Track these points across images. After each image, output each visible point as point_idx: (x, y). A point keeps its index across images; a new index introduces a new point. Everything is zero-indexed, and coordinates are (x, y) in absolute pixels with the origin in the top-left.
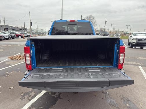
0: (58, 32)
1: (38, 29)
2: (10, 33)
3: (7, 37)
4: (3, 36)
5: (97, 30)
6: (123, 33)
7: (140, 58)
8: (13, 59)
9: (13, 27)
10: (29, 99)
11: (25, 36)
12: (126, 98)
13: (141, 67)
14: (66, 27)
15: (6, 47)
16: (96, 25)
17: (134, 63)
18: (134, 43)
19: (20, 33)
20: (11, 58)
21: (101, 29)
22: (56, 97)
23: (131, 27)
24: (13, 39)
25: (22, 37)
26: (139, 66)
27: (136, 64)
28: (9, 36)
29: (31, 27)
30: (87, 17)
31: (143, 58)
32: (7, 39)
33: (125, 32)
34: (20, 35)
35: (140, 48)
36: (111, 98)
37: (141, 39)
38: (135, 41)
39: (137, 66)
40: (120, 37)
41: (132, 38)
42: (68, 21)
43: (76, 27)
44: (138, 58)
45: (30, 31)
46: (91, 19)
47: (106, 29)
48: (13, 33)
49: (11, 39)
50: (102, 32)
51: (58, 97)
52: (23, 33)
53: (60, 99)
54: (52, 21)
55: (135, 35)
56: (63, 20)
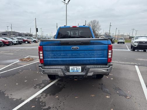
0: (62, 36)
1: (43, 35)
2: (18, 39)
3: (15, 43)
4: (12, 42)
5: (101, 34)
6: (128, 37)
7: (139, 59)
8: (23, 61)
9: (19, 33)
10: (40, 88)
11: (31, 41)
12: (118, 88)
13: (137, 66)
14: (69, 32)
15: (15, 51)
16: (101, 29)
17: (132, 63)
18: (136, 46)
19: (27, 38)
20: (21, 60)
21: (105, 33)
22: (61, 87)
23: (137, 31)
24: (21, 44)
25: (29, 42)
26: (135, 66)
27: (134, 64)
28: (16, 41)
29: (36, 33)
30: (91, 22)
31: (141, 59)
32: (15, 44)
33: (130, 36)
34: (27, 41)
35: (143, 51)
36: (106, 88)
37: (142, 42)
38: (137, 44)
39: (133, 66)
40: (124, 41)
41: (134, 41)
42: (71, 27)
43: (78, 31)
44: (136, 59)
45: (35, 36)
46: (96, 24)
47: (111, 33)
48: (20, 39)
49: (18, 44)
50: (107, 36)
51: (62, 87)
52: (29, 39)
53: (65, 88)
54: (57, 27)
55: (137, 38)
56: (67, 26)
